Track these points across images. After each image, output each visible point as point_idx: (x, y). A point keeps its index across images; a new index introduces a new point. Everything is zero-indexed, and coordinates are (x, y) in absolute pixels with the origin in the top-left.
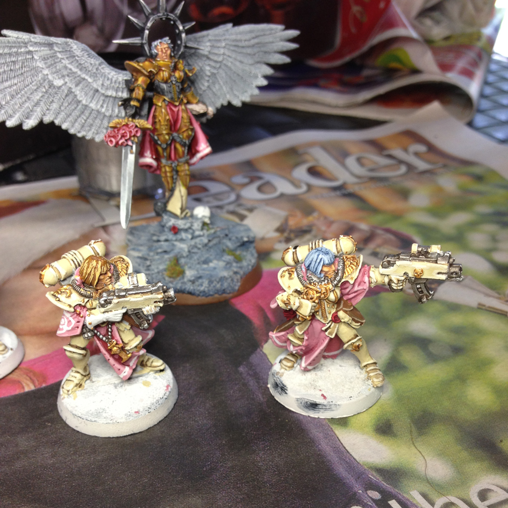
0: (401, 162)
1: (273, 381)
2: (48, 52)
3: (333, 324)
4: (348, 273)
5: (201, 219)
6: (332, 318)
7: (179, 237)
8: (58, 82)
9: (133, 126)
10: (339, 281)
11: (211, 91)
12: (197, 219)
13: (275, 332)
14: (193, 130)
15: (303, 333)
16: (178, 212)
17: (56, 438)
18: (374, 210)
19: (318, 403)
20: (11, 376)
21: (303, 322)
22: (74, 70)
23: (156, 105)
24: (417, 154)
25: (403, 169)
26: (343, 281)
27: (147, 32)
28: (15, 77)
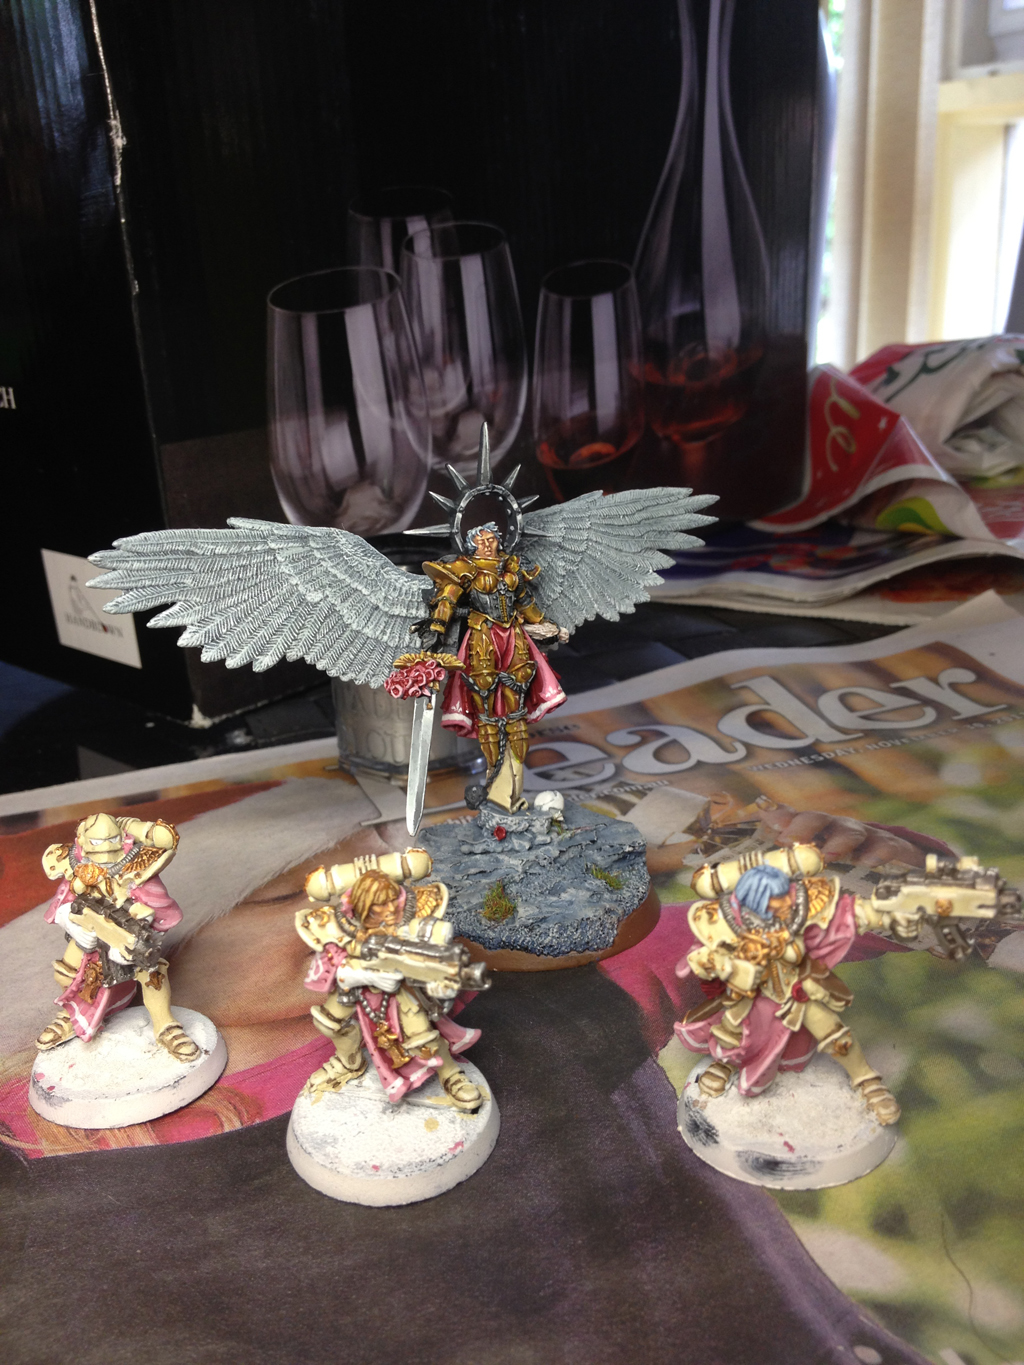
0: (927, 702)
1: (687, 1118)
2: (301, 550)
3: (795, 1005)
4: (816, 909)
5: (546, 813)
6: (792, 992)
7: (507, 845)
8: (314, 597)
9: (432, 664)
10: (801, 925)
11: (566, 600)
12: (541, 813)
13: (684, 1022)
14: (535, 666)
15: (741, 1024)
16: (507, 803)
17: (273, 1221)
18: (874, 793)
19: (779, 1159)
20: (201, 1102)
21: (739, 1001)
22: (341, 576)
23: (473, 628)
24: (954, 687)
25: (930, 715)
26: (808, 923)
27: (459, 515)
28: (244, 589)
